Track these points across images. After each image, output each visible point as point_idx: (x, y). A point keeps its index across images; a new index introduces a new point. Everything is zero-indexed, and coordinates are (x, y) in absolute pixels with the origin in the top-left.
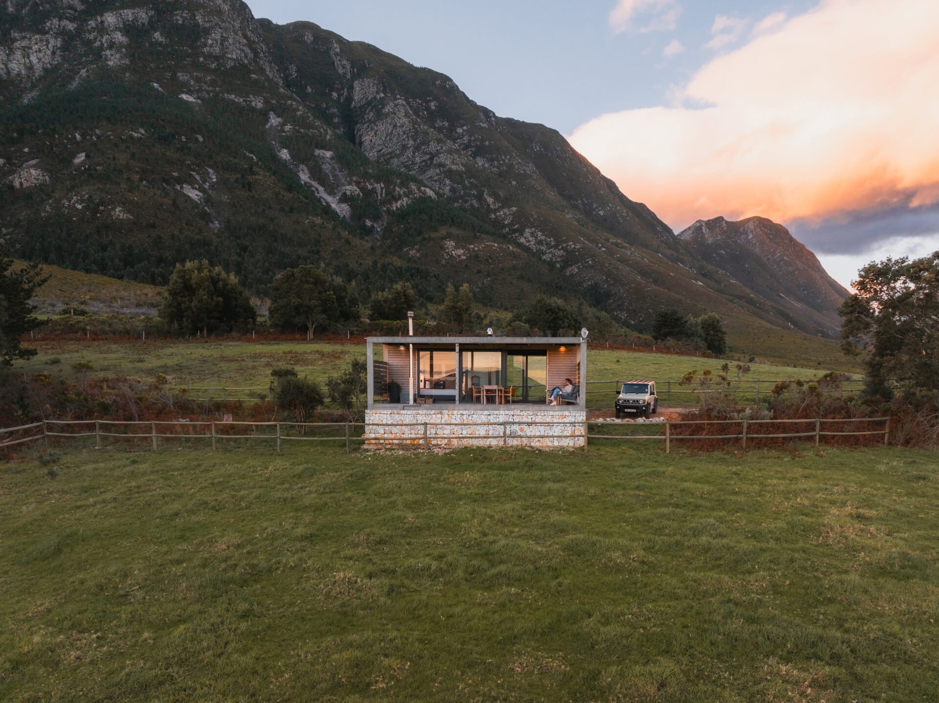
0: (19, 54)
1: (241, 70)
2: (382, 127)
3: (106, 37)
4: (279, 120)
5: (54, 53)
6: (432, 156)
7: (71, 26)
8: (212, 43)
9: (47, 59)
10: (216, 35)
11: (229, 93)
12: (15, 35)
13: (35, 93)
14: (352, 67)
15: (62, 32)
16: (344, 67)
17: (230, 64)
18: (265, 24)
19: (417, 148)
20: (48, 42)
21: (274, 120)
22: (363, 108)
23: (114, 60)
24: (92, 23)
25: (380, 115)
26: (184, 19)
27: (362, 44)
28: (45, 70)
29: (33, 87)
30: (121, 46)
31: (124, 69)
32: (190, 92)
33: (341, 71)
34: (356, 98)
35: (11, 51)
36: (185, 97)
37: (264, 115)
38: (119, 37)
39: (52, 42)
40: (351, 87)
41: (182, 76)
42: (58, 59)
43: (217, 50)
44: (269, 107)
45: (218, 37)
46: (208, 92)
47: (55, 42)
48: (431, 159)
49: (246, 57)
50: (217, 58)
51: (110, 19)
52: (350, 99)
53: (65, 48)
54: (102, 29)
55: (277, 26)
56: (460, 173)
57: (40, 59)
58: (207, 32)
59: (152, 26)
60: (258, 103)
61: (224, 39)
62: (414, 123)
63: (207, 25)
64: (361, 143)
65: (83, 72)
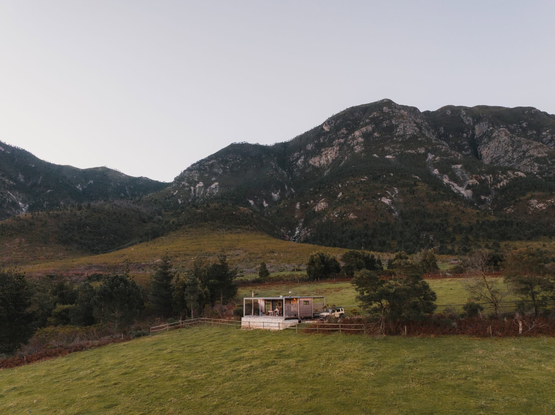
0: (324, 156)
1: (414, 137)
2: (492, 144)
3: (355, 141)
4: (433, 156)
5: (336, 153)
6: (524, 152)
7: (342, 141)
8: (399, 131)
9: (333, 156)
10: (401, 126)
11: (408, 150)
12: (323, 150)
13: (328, 171)
14: (473, 119)
15: (340, 144)
16: (468, 120)
17: (408, 137)
18: (427, 113)
19: (514, 150)
20: (334, 149)
21: (430, 156)
22: (481, 138)
23: (358, 149)
24: (350, 137)
25: (490, 139)
26: (387, 124)
27: (478, 107)
28: (333, 160)
29: (329, 167)
30: (361, 142)
31: (361, 152)
32: (390, 154)
33: (467, 123)
34: (477, 133)
35: (321, 156)
36: (387, 157)
37: (425, 155)
38: (361, 140)
39: (335, 149)
40: (474, 129)
41: (386, 148)
42: (338, 154)
43: (402, 133)
44: (428, 151)
45: (402, 127)
46: (398, 152)
47: (336, 148)
48: (524, 154)
49: (416, 132)
50: (402, 136)
51: (357, 133)
52: (474, 135)
53: (340, 150)
54: (354, 138)
55: (433, 112)
56: (544, 158)
57: (331, 157)
58: (397, 126)
59: (374, 131)
60: (422, 151)
61: (405, 127)
62: (511, 137)
63: (397, 123)
64: (481, 155)
65: (346, 158)
